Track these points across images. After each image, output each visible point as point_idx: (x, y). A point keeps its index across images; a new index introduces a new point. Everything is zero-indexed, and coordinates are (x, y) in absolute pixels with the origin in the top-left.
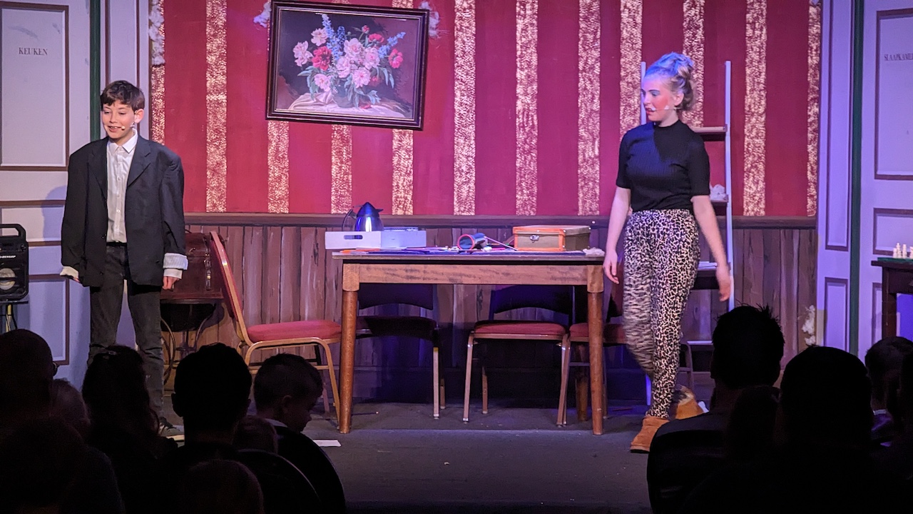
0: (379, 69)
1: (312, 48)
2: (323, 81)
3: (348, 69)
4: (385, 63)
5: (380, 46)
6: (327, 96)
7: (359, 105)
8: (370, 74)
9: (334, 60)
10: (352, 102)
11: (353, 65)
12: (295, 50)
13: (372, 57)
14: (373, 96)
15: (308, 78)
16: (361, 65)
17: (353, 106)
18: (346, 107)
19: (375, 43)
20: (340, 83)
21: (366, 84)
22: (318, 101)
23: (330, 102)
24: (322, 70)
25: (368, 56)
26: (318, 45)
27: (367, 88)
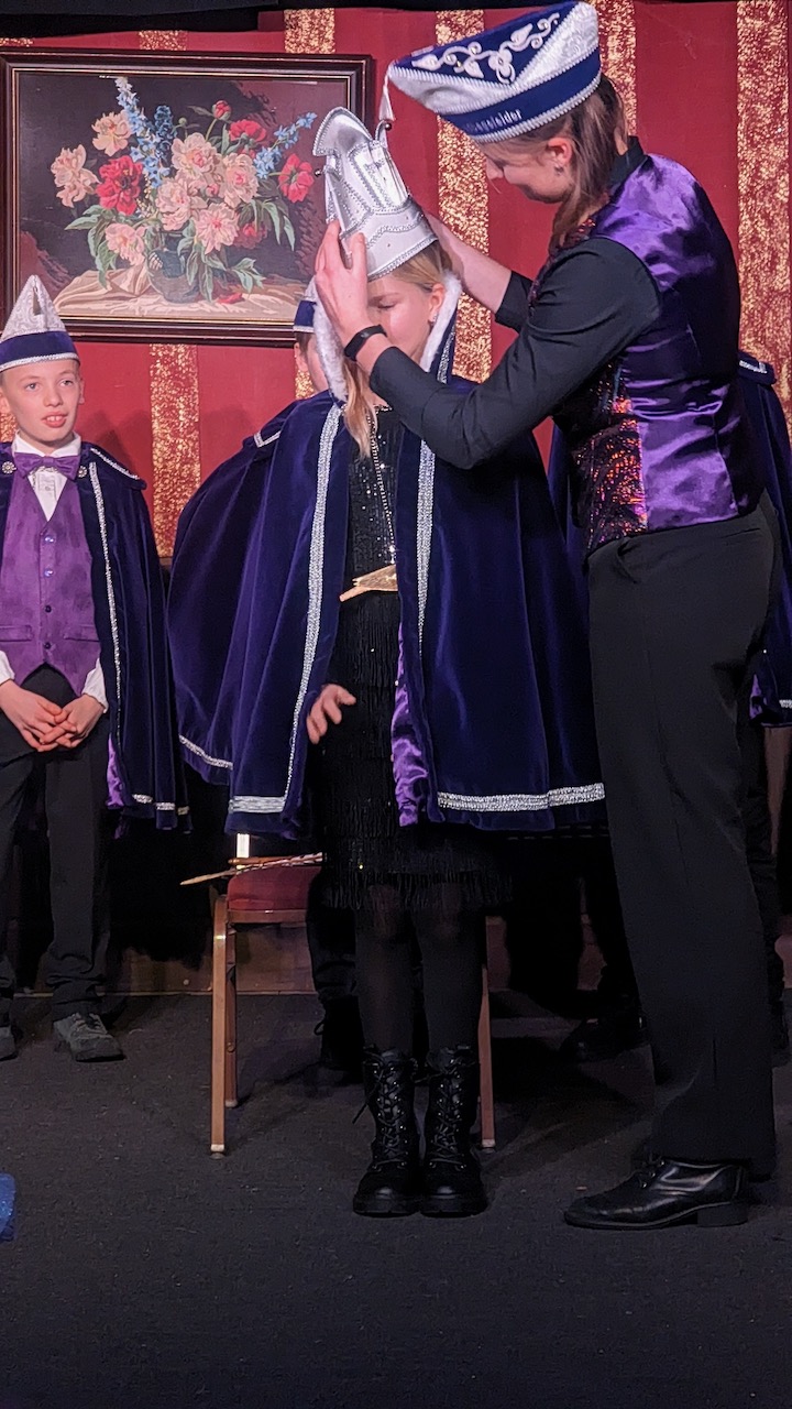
0: (259, 207)
1: (97, 160)
2: (125, 240)
3: (184, 209)
4: (270, 189)
5: (257, 149)
6: (136, 277)
7: (215, 294)
8: (236, 220)
9: (151, 187)
10: (196, 288)
11: (195, 199)
12: (56, 168)
13: (240, 178)
14: (246, 272)
15: (90, 234)
16: (214, 198)
17: (203, 298)
18: (183, 302)
19: (246, 142)
20: (168, 243)
21: (229, 244)
22: (116, 288)
23: (147, 291)
24: (121, 213)
25: (230, 175)
26: (110, 152)
27: (232, 254)
